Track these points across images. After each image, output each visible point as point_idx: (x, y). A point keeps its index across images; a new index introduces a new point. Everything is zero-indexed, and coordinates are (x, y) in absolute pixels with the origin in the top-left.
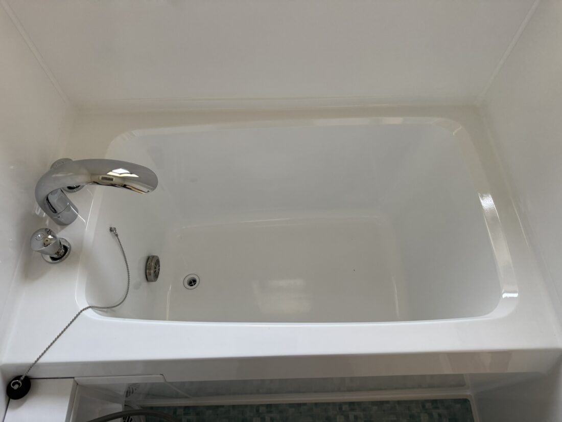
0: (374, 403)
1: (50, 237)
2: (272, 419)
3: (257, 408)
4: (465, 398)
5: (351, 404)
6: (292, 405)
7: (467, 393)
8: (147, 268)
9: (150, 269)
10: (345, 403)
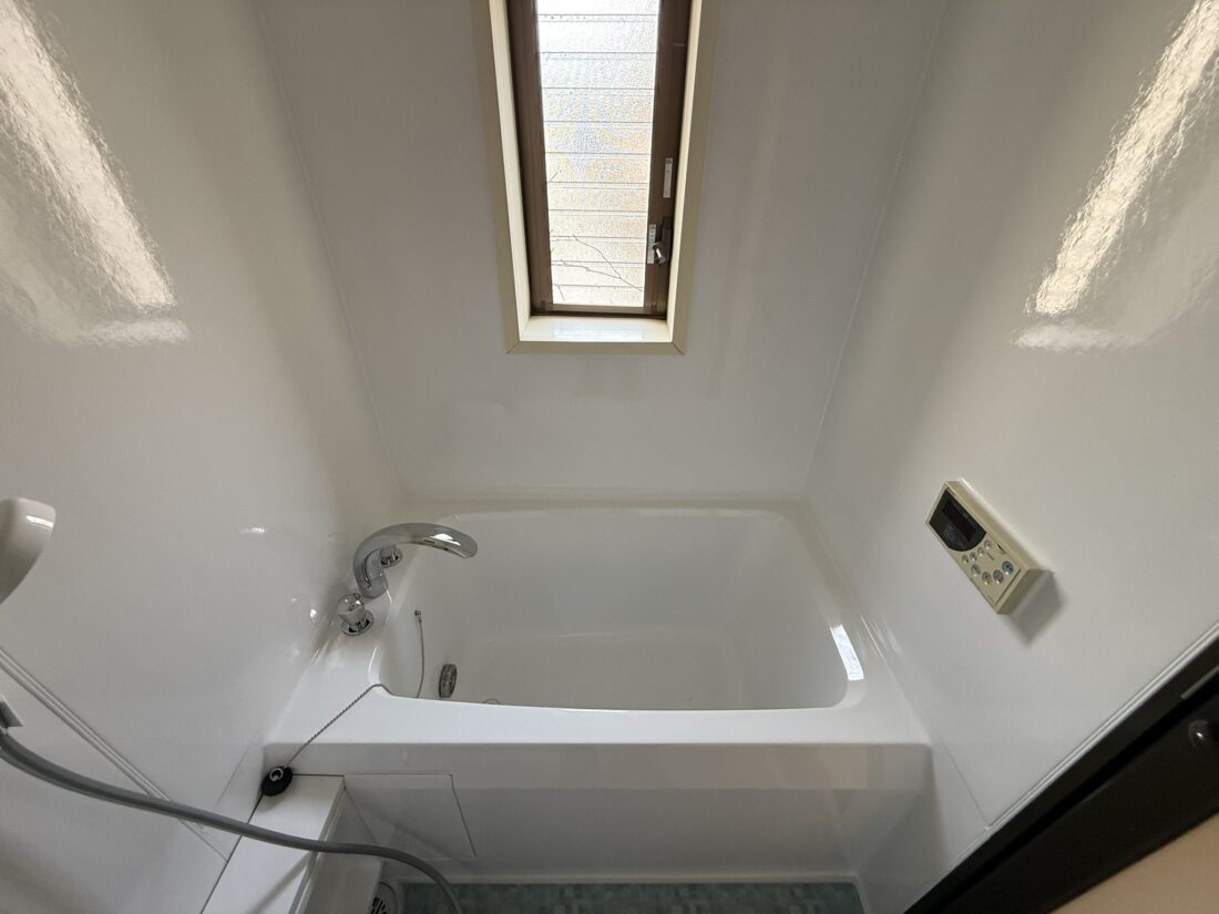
0: (724, 886)
1: (358, 602)
2: (581, 909)
3: (560, 889)
4: (849, 881)
5: (693, 887)
6: (609, 887)
7: (851, 874)
8: (443, 678)
9: (446, 680)
10: (684, 885)
